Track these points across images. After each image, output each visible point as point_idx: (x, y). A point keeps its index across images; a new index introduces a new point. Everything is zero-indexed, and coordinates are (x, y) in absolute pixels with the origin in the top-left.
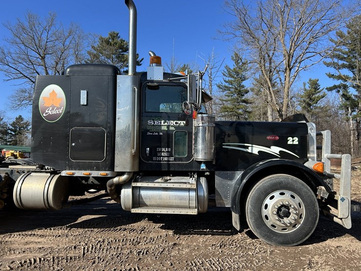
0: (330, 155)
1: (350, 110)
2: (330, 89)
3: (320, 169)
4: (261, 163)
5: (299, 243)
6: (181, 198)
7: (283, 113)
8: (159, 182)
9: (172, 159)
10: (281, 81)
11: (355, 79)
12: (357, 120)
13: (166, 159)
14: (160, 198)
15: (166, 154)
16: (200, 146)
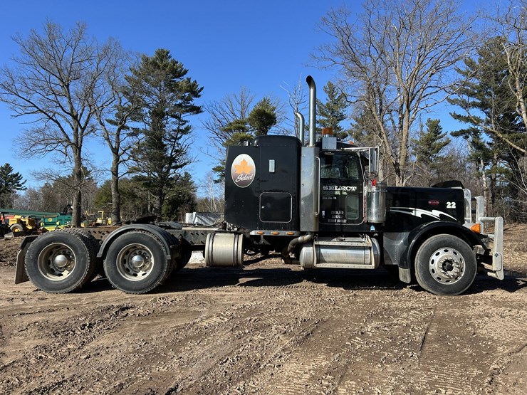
0: (483, 218)
1: (482, 164)
2: (456, 134)
3: (477, 230)
4: (424, 225)
5: (460, 293)
6: (357, 256)
7: (400, 167)
8: (335, 242)
9: (345, 221)
10: (393, 123)
11: (488, 123)
12: (491, 177)
13: (339, 221)
14: (339, 255)
15: (339, 217)
16: (374, 210)
